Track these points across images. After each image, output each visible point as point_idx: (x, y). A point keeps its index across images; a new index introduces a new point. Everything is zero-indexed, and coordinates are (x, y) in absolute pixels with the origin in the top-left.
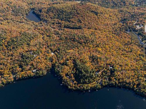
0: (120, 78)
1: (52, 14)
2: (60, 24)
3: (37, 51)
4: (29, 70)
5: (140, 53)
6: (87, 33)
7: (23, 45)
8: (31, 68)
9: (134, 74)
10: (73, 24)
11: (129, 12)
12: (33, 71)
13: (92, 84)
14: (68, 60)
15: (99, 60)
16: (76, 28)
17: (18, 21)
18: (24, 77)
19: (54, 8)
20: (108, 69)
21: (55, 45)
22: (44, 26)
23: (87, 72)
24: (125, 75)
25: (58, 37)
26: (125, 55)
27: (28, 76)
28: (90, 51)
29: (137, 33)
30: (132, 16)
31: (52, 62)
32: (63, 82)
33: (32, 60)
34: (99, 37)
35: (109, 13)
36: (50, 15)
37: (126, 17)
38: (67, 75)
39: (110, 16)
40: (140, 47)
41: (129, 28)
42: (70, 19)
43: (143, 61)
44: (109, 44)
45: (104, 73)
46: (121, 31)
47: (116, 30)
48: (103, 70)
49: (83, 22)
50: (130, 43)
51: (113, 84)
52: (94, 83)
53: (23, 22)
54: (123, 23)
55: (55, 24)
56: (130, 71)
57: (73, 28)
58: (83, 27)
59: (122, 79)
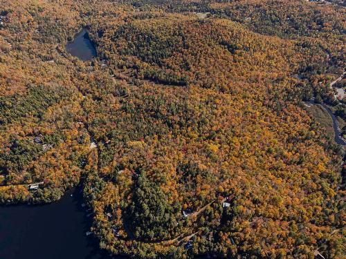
0: (245, 240)
1: (123, 43)
2: (136, 70)
3: (52, 136)
4: (22, 183)
5: (323, 169)
6: (195, 97)
7: (25, 116)
8: (26, 178)
9: (288, 232)
10: (168, 71)
11: (327, 51)
12: (30, 186)
13: (166, 246)
14: (122, 167)
16: (174, 83)
17: (40, 56)
19: (133, 28)
20: (218, 209)
21: (105, 124)
24: (261, 232)
25: (121, 102)
26: (281, 170)
27: (15, 199)
28: (185, 150)
29: (334, 109)
30: (334, 61)
31: (83, 167)
32: (92, 229)
33: (34, 159)
34: (224, 113)
35: (266, 49)
36: (118, 46)
37: (315, 61)
38: (108, 209)
39: (269, 57)
40: (331, 151)
41: (315, 94)
42: (163, 58)
43: (326, 194)
44: (244, 136)
45: (203, 218)
46: (288, 100)
47: (276, 96)
48: (203, 209)
49: (193, 69)
50: (304, 137)
51: (222, 252)
52: (171, 242)
53: (52, 59)
54: (303, 78)
55: (125, 67)
56: (278, 222)
57: (165, 83)
58: (190, 83)
59: (251, 242)
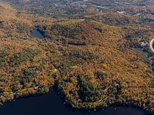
0: (128, 96)
1: (56, 32)
2: (64, 41)
3: (39, 67)
4: (31, 87)
5: (146, 69)
6: (91, 49)
7: (25, 61)
8: (32, 85)
9: (142, 91)
10: (77, 40)
11: (133, 30)
12: (34, 88)
13: (98, 103)
14: (72, 76)
15: (104, 76)
16: (80, 45)
17: (22, 38)
18: (25, 95)
19: (58, 25)
20: (115, 86)
21: (59, 61)
22: (48, 42)
23: (92, 88)
24: (133, 92)
25: (62, 53)
26: (132, 71)
27: (29, 94)
28: (94, 67)
29: (142, 49)
30: (136, 33)
31: (55, 78)
32: (66, 100)
33: (34, 77)
34: (104, 53)
35: (112, 30)
36: (54, 32)
37: (130, 34)
38: (70, 92)
39: (114, 33)
40: (147, 63)
41: (134, 45)
42: (74, 36)
43: (150, 77)
44: (114, 61)
45: (110, 90)
46: (125, 47)
47: (121, 46)
48: (109, 87)
49: (87, 39)
50: (136, 59)
51: (120, 102)
52: (100, 101)
53: (27, 39)
54: (128, 40)
55: (59, 40)
56: (137, 88)
57: (77, 45)
58: (87, 44)
59: (130, 97)
